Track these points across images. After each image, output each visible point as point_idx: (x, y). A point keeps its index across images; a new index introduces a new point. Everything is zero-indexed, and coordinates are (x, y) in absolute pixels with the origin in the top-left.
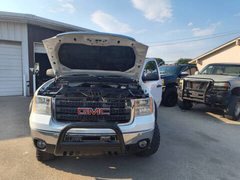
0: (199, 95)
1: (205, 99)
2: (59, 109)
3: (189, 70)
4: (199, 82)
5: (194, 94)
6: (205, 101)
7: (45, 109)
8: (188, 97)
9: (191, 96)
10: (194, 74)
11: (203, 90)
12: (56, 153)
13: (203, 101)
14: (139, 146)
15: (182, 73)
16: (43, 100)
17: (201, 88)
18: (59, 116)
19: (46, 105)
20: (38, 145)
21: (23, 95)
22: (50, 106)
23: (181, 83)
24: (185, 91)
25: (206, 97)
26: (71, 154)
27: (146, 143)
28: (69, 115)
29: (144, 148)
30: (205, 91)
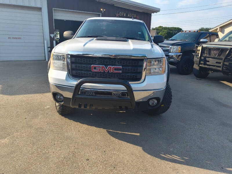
0: (217, 63)
1: (223, 67)
2: (74, 65)
3: (209, 38)
4: (218, 49)
5: (212, 61)
6: (223, 69)
7: (62, 66)
8: (205, 64)
9: (208, 63)
10: (214, 41)
11: (221, 57)
12: (72, 105)
13: (220, 69)
14: (149, 104)
15: (201, 40)
16: (60, 58)
17: (219, 55)
18: (74, 72)
19: (62, 62)
20: (57, 98)
21: (45, 60)
22: (66, 63)
23: (199, 50)
24: (202, 58)
25: (224, 64)
26: (85, 107)
27: (156, 102)
28: (83, 72)
29: (154, 106)
30: (223, 58)
